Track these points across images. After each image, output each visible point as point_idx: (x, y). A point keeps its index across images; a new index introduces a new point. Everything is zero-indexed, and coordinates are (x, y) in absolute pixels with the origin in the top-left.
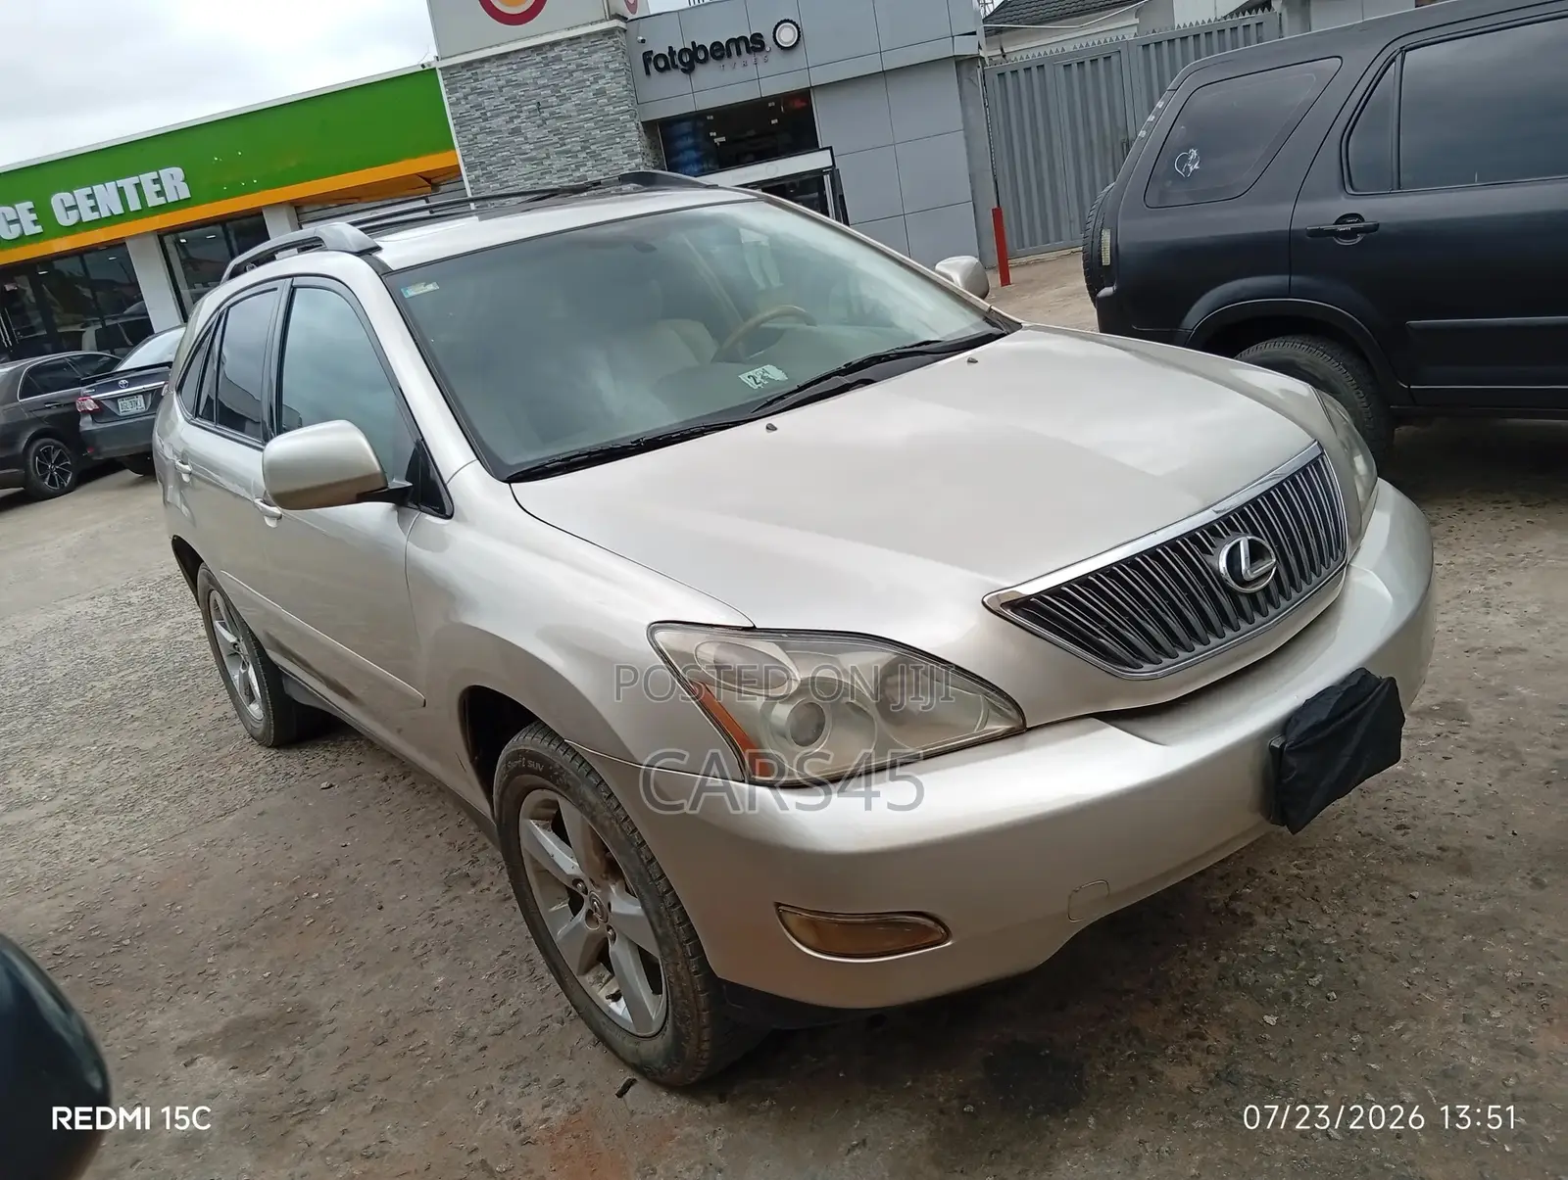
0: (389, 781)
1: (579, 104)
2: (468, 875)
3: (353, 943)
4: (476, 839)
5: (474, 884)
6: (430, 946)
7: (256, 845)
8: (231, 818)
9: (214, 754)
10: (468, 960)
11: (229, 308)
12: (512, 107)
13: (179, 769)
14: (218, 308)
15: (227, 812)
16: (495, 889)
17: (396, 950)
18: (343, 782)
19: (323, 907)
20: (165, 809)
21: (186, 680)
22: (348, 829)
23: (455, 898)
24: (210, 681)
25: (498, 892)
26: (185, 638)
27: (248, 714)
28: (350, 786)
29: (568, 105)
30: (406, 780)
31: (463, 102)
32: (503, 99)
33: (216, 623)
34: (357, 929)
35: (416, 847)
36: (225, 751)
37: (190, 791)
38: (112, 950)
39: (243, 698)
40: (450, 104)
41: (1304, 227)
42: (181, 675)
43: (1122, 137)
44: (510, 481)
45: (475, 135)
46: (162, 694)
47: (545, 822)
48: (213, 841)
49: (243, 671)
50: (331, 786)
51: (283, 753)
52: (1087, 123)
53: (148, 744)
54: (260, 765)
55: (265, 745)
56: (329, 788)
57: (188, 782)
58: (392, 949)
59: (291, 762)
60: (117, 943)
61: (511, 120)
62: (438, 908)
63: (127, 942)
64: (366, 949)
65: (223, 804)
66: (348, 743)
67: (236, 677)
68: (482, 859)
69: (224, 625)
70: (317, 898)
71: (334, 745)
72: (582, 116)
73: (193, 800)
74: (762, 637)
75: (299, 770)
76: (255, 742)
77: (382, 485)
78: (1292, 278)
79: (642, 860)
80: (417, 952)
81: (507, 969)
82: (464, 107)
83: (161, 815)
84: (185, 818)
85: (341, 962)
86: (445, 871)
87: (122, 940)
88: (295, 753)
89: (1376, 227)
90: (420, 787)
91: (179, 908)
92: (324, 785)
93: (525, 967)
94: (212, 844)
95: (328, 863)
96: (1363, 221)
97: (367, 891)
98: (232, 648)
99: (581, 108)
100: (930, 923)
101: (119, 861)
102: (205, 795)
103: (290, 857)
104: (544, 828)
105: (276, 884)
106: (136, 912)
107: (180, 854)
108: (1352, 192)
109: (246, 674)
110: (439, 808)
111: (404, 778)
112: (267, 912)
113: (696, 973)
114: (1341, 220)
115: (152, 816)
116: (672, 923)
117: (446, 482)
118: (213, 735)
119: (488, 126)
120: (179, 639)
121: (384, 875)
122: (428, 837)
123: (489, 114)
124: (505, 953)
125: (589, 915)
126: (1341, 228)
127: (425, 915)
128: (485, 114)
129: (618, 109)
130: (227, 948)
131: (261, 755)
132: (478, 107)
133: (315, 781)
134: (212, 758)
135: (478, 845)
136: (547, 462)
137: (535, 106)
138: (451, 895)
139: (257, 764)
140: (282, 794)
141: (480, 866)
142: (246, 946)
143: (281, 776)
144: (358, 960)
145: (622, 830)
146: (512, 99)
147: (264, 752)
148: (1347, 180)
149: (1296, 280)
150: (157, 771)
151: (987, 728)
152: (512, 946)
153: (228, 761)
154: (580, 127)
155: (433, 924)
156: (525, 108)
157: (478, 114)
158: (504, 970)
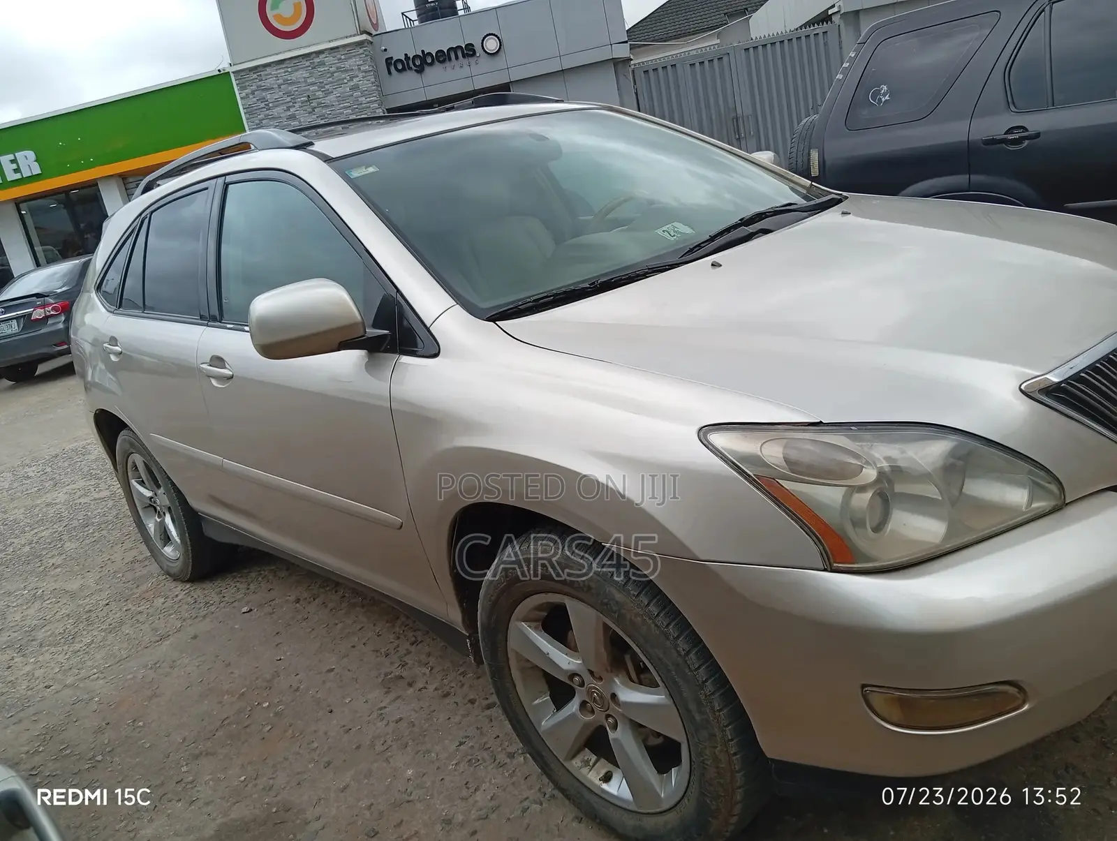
0: (301, 602)
1: (339, 96)
2: (401, 677)
3: (315, 745)
4: (398, 646)
5: (410, 685)
6: (389, 742)
7: (197, 664)
8: (168, 642)
9: (135, 591)
10: (429, 752)
11: (152, 212)
12: (289, 99)
13: (107, 604)
14: (140, 214)
15: (163, 638)
16: (431, 688)
17: (358, 747)
18: (261, 606)
19: (276, 714)
20: (104, 639)
21: (92, 533)
22: (277, 645)
23: (398, 697)
24: (114, 533)
25: (436, 689)
26: (82, 500)
27: (163, 555)
28: (267, 609)
29: (332, 97)
30: (316, 600)
31: (251, 97)
32: (281, 93)
33: (134, 482)
34: (315, 731)
35: (344, 657)
36: (143, 588)
37: (122, 623)
38: (87, 766)
39: (159, 544)
40: (241, 98)
41: (979, 138)
42: (87, 529)
43: (733, 115)
44: (493, 319)
45: (261, 120)
46: (73, 546)
47: (534, 624)
48: (156, 663)
49: (159, 520)
50: (251, 610)
51: (198, 586)
52: (708, 106)
53: (74, 586)
54: (180, 597)
55: (181, 581)
56: (248, 612)
57: (118, 615)
58: (354, 747)
59: (208, 592)
60: (90, 759)
61: (288, 109)
62: (385, 707)
63: (99, 758)
64: (330, 748)
65: (157, 632)
66: (253, 575)
67: (151, 526)
68: (410, 662)
69: (142, 483)
70: (268, 706)
71: (241, 577)
72: (341, 105)
73: (126, 629)
74: (831, 431)
75: (217, 599)
76: (169, 578)
77: (361, 333)
78: (971, 176)
79: (678, 652)
80: (379, 748)
81: (469, 757)
82: (252, 100)
83: (101, 644)
84: (125, 645)
85: (310, 762)
86: (380, 674)
87: (94, 756)
88: (208, 585)
89: (1038, 135)
90: (331, 605)
91: (141, 724)
92: (245, 609)
93: (485, 755)
94: (155, 666)
95: (268, 677)
96: (1027, 130)
97: (313, 697)
98: (148, 502)
99: (341, 99)
100: (1011, 690)
101: (71, 686)
102: (137, 625)
103: (232, 673)
104: (536, 629)
105: (226, 697)
106: (99, 731)
107: (129, 677)
108: (1016, 110)
109: (163, 523)
110: (355, 622)
111: (314, 599)
112: (225, 722)
113: (735, 754)
114: (1010, 131)
115: (93, 645)
116: (712, 708)
117: (428, 326)
118: (129, 576)
119: (271, 113)
120: (78, 501)
121: (324, 682)
122: (353, 647)
123: (271, 105)
124: (461, 744)
125: (583, 705)
126: (1010, 137)
127: (375, 715)
128: (267, 105)
129: (368, 99)
130: (197, 757)
131: (179, 590)
132: (263, 100)
133: (234, 607)
134: (133, 594)
135: (402, 651)
136: (520, 303)
137: (306, 99)
138: (392, 696)
139: (177, 596)
140: (208, 620)
141: (410, 668)
142: (213, 754)
143: (202, 605)
144: (326, 759)
145: (656, 625)
146: (288, 94)
147: (180, 586)
148: (1011, 102)
149: (975, 178)
150: (87, 608)
151: (1034, 505)
152: (467, 737)
153: (150, 595)
154: (341, 114)
155: (385, 722)
156: (299, 100)
157: (263, 105)
158: (467, 760)
